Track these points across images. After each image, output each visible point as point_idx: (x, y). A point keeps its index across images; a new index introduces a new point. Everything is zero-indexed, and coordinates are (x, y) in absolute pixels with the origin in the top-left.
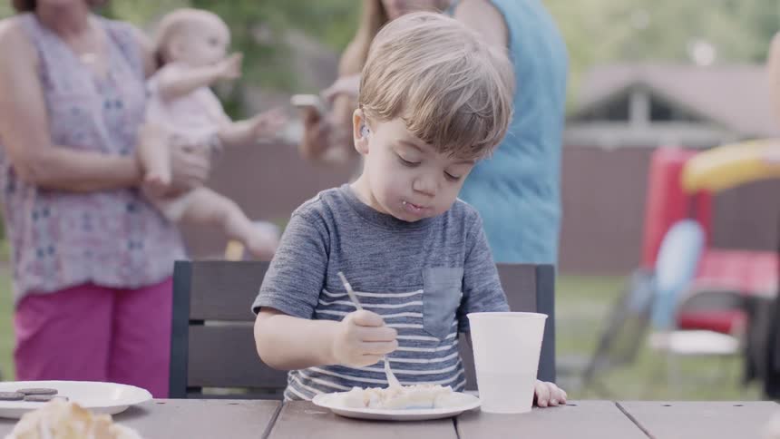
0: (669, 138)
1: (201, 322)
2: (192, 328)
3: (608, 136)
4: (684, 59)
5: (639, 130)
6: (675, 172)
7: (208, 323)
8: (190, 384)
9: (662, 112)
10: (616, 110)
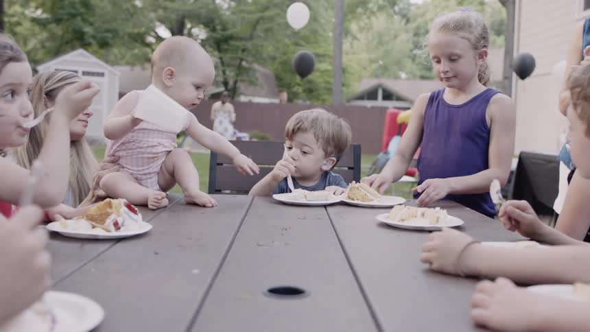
0: (390, 105)
1: (222, 164)
2: (218, 167)
3: (369, 104)
4: (397, 77)
5: (379, 103)
6: (394, 116)
7: (224, 165)
8: (218, 189)
9: (388, 96)
10: (372, 95)
